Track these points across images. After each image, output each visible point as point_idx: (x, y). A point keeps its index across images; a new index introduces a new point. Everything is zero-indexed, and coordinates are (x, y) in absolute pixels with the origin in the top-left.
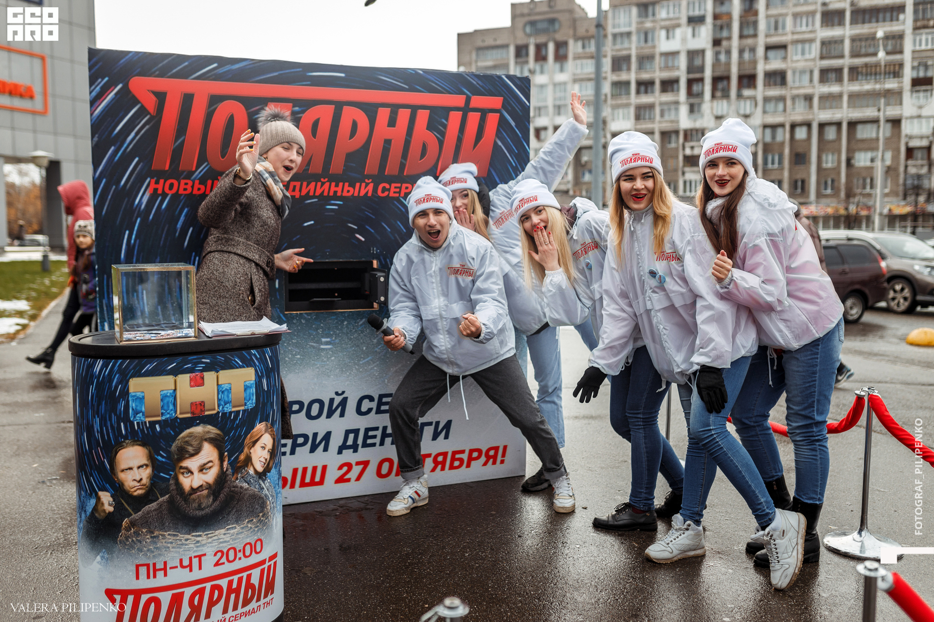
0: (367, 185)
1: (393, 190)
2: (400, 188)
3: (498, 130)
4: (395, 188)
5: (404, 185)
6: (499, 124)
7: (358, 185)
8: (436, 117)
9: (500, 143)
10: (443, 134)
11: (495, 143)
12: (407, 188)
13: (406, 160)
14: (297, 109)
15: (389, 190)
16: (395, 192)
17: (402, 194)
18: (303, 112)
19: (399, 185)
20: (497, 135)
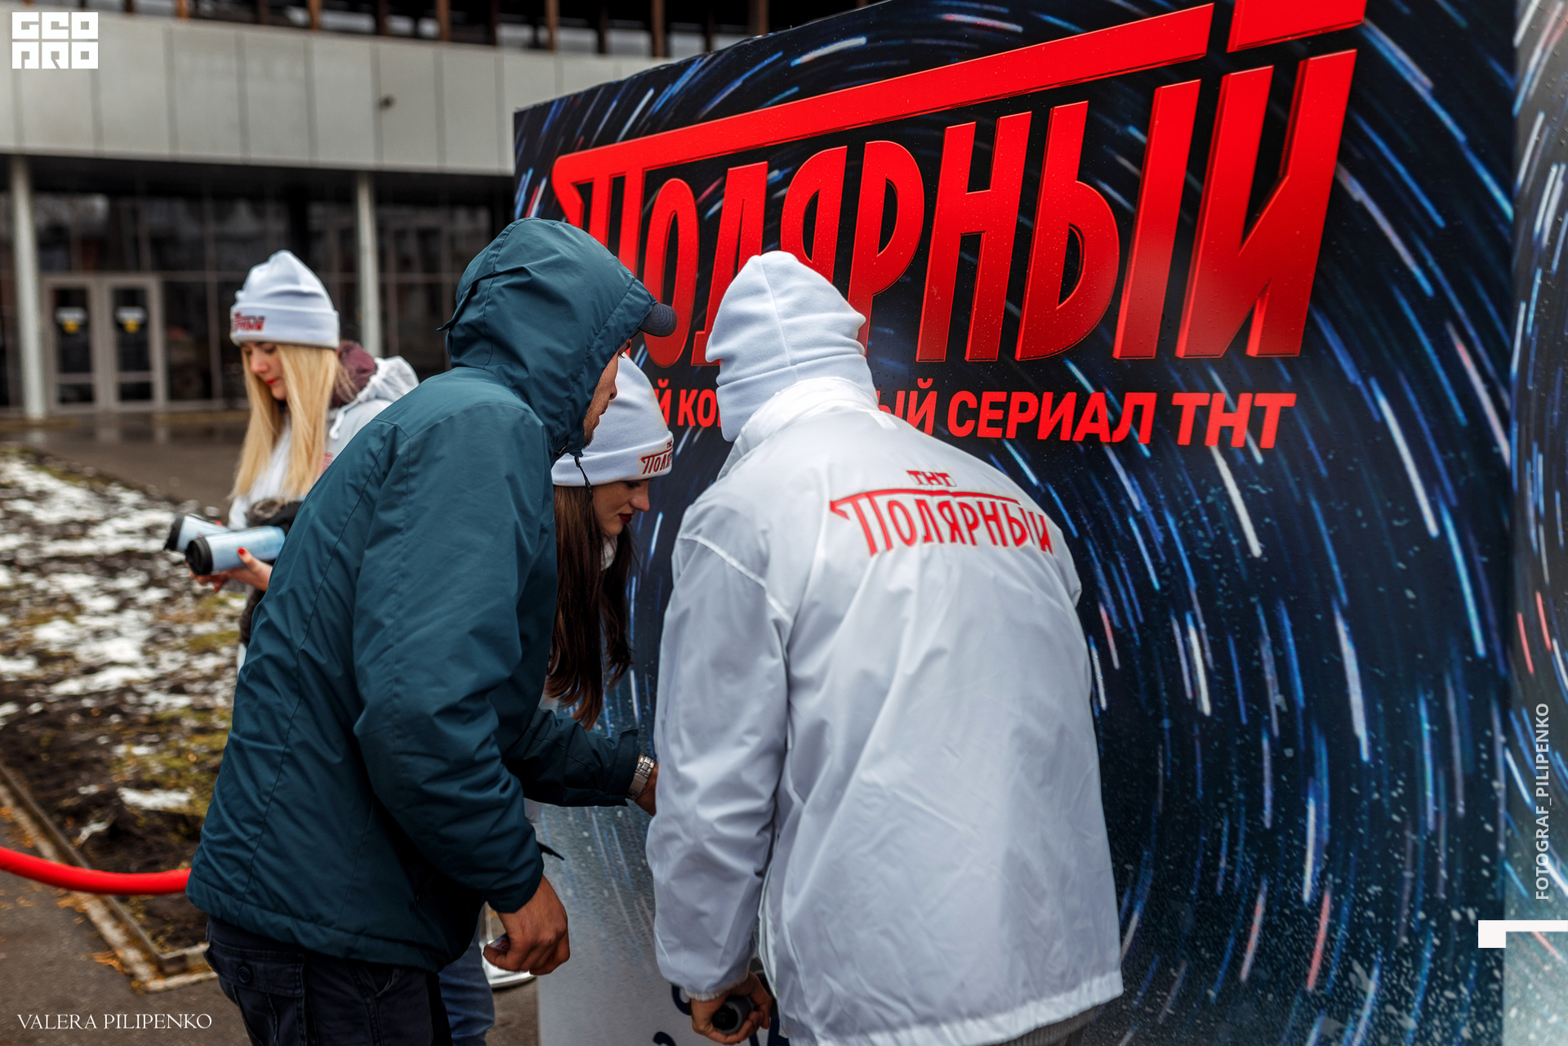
0: (922, 395)
1: (986, 414)
2: (1005, 406)
3: (1350, 130)
4: (994, 406)
5: (1018, 397)
6: (1356, 100)
7: (901, 395)
8: (1109, 122)
9: (1358, 193)
10: (1131, 187)
11: (1338, 192)
12: (1024, 407)
13: (1020, 305)
14: (775, 174)
15: (975, 414)
16: (992, 423)
17: (1012, 432)
18: (785, 182)
19: (1001, 397)
20: (1344, 156)
